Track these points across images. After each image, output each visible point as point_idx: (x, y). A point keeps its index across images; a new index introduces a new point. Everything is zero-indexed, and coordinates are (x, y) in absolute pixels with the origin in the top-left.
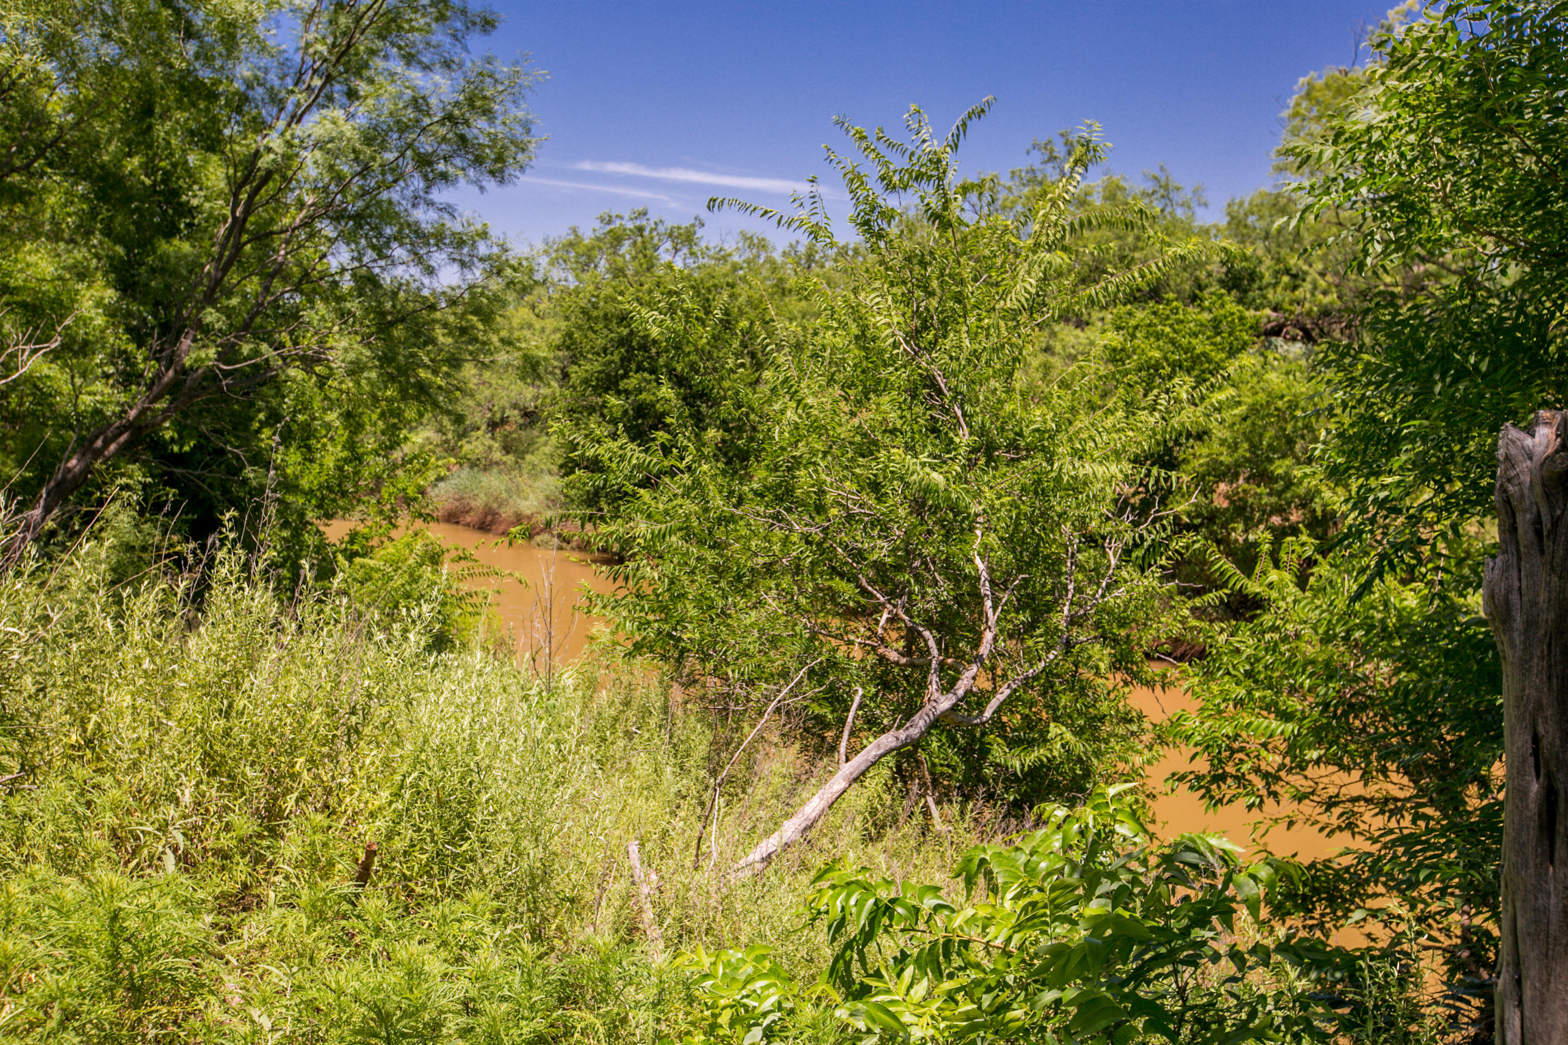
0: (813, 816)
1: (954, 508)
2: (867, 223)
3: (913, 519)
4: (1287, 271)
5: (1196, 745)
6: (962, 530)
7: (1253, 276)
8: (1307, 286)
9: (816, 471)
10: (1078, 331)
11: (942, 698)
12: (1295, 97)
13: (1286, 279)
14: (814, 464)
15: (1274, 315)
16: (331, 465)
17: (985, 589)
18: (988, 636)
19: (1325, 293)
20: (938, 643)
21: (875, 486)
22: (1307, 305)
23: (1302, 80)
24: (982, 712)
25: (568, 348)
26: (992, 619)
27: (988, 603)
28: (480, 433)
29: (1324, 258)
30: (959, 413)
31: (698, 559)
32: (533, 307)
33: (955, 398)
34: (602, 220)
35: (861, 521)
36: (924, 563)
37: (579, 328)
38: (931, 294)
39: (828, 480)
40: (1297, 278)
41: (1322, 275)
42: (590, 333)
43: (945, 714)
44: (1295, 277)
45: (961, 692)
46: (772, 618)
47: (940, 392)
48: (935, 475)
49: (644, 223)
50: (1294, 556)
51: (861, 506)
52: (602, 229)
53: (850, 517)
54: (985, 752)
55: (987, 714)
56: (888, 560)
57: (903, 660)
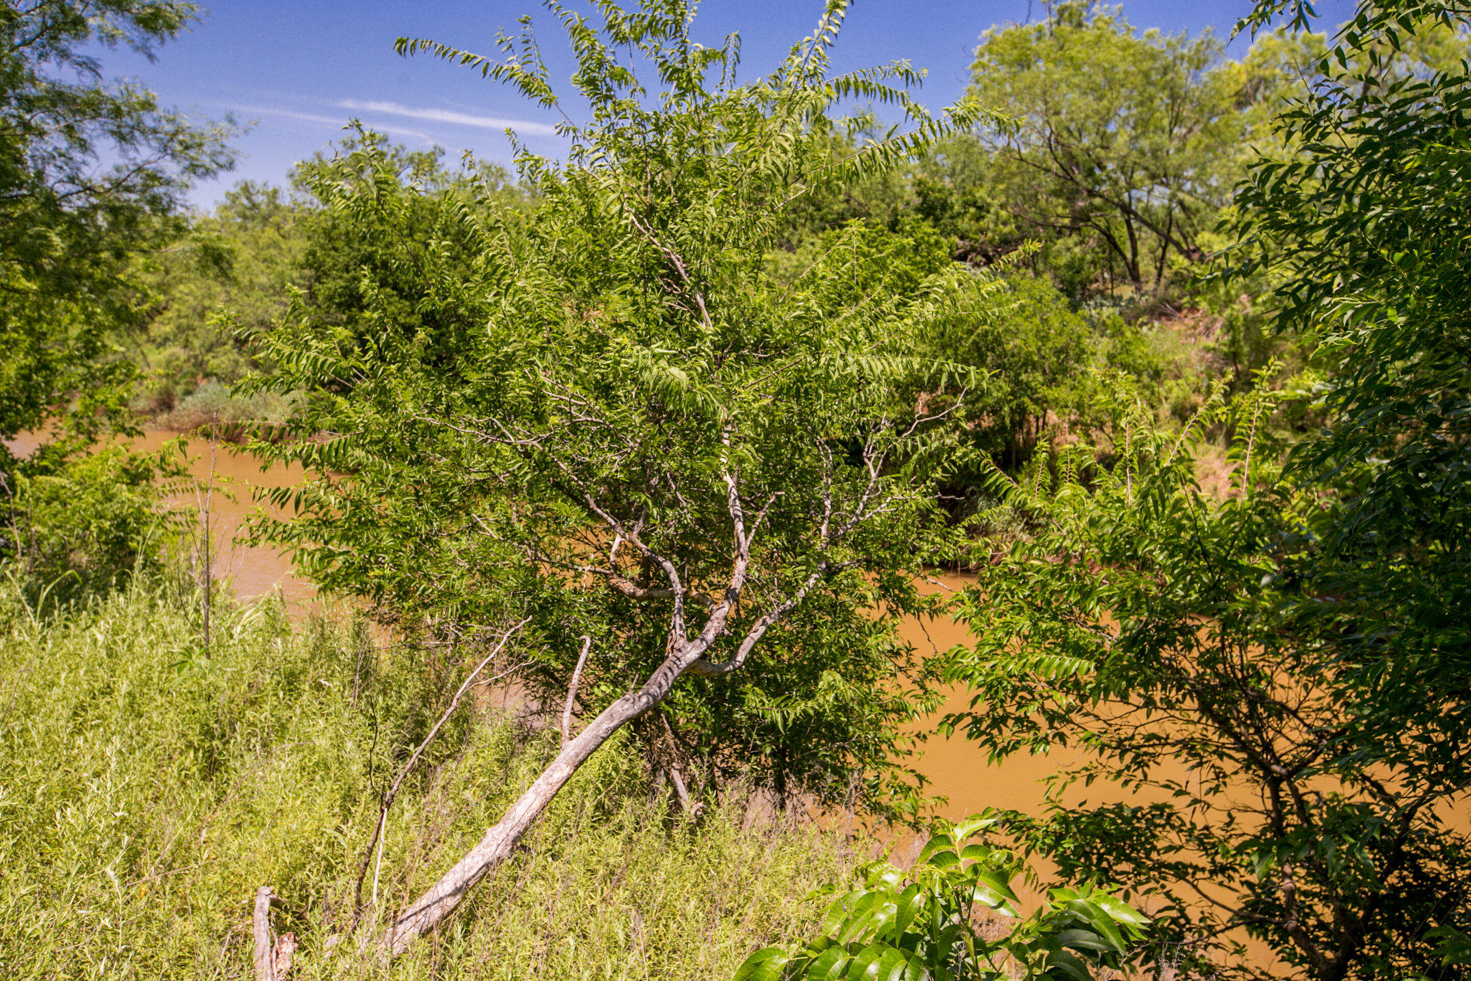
0: (525, 820)
1: (701, 415)
2: (591, 82)
3: (650, 428)
4: (974, 204)
5: (980, 686)
6: (709, 440)
7: (945, 206)
8: (990, 217)
9: (532, 371)
10: (790, 255)
11: (689, 646)
12: (979, 47)
13: (972, 210)
14: (532, 363)
15: (961, 243)
16: (12, 373)
17: (735, 508)
18: (740, 565)
19: (1005, 223)
20: (680, 570)
21: (604, 390)
22: (990, 234)
23: (985, 32)
24: (732, 656)
25: (311, 266)
26: (745, 544)
27: (740, 526)
28: (227, 347)
29: (1005, 191)
30: (701, 302)
31: (397, 476)
32: (278, 228)
33: (697, 284)
34: (345, 144)
35: (589, 431)
36: (663, 479)
37: (322, 247)
38: (667, 164)
39: (548, 382)
40: (982, 209)
41: (1002, 206)
42: (333, 253)
43: (691, 666)
44: (980, 208)
45: (710, 637)
46: (486, 544)
47: (678, 279)
48: (675, 370)
49: (385, 149)
50: (1074, 466)
51: (589, 413)
52: (345, 155)
53: (575, 428)
54: (738, 700)
55: (741, 657)
56: (620, 476)
57: (640, 592)
